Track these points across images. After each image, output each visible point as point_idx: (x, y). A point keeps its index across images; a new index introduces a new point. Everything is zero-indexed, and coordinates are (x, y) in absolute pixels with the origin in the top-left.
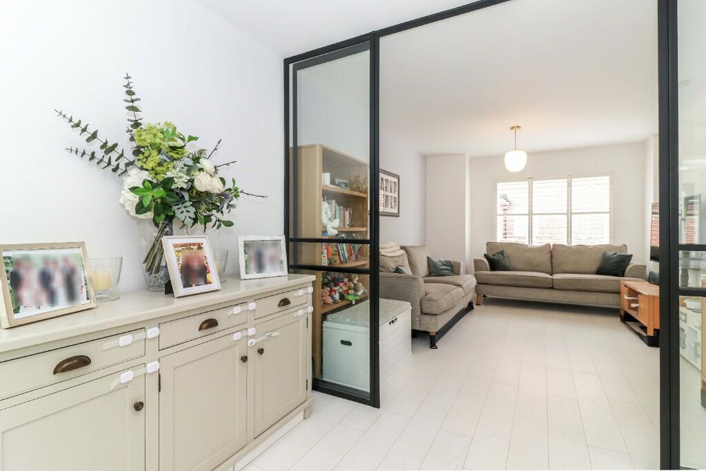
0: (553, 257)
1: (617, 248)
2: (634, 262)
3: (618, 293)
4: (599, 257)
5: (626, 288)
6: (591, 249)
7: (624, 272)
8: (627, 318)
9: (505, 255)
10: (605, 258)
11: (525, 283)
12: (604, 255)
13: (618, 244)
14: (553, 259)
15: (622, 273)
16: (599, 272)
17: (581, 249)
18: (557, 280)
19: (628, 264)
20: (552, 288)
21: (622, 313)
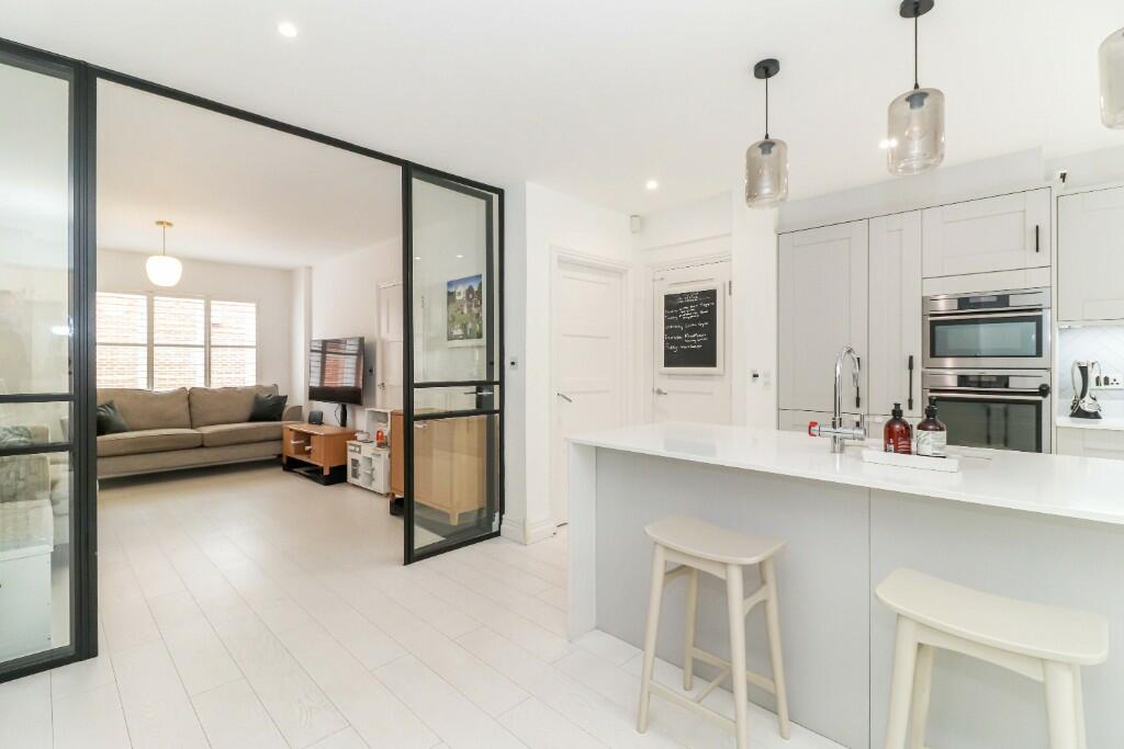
0: (192, 404)
1: (267, 389)
2: (289, 404)
3: (280, 439)
4: (250, 401)
5: (292, 433)
6: (239, 392)
7: (280, 415)
8: (291, 465)
9: (117, 407)
10: (258, 401)
11: (160, 446)
12: (257, 397)
13: (267, 383)
14: (193, 410)
15: (279, 418)
16: (252, 419)
17: (229, 394)
18: (208, 434)
19: (283, 409)
20: (202, 446)
21: (285, 460)
